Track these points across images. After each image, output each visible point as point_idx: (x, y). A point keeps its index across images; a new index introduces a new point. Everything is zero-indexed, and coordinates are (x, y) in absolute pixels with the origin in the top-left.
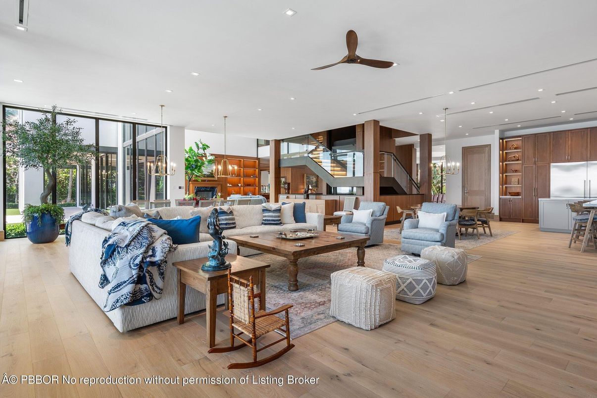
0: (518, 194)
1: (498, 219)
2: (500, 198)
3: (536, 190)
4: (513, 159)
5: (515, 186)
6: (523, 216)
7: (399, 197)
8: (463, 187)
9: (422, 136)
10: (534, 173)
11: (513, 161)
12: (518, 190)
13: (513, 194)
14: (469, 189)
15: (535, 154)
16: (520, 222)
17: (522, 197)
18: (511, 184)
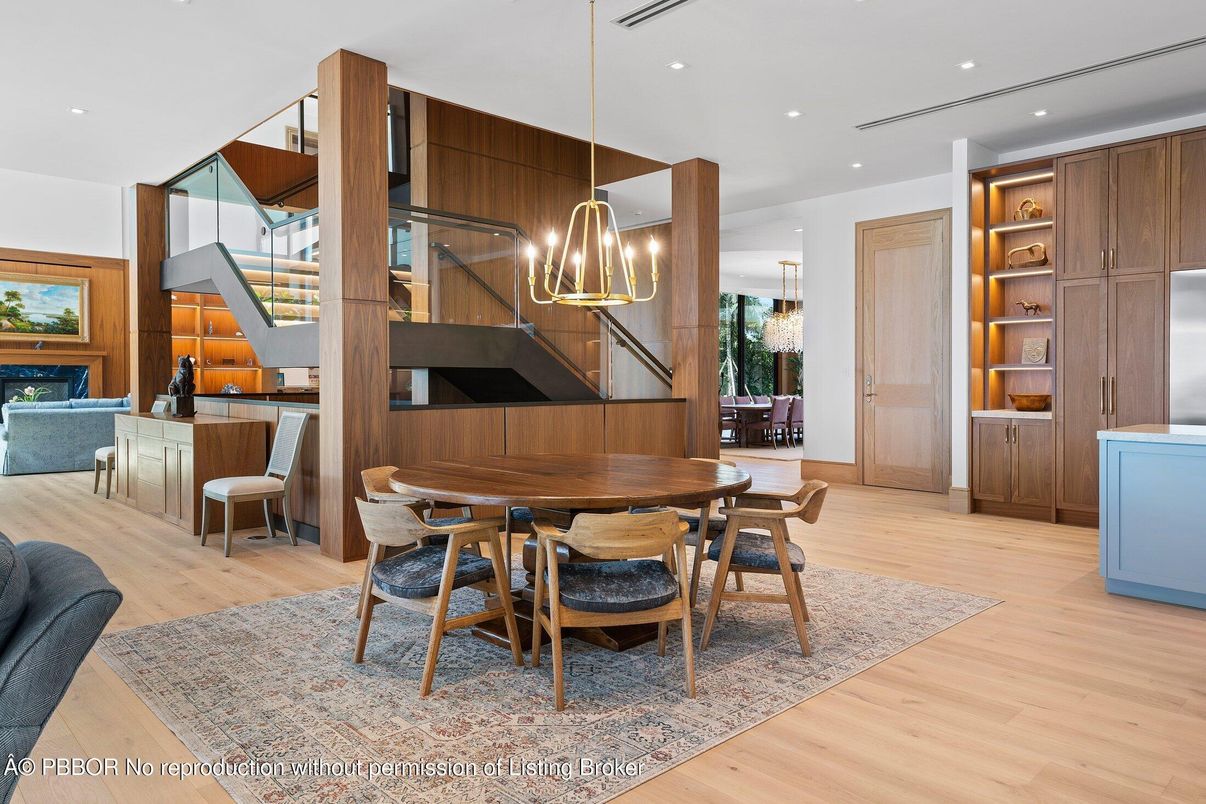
0: (1043, 404)
1: (966, 503)
2: (972, 421)
3: (1109, 386)
4: (1029, 258)
5: (1032, 371)
6: (1060, 496)
7: (541, 413)
8: (860, 371)
9: (679, 171)
10: (1102, 314)
11: (1025, 266)
12: (1044, 388)
13: (1025, 402)
14: (878, 381)
15: (1104, 235)
16: (1048, 520)
17: (1055, 416)
18: (1018, 362)
